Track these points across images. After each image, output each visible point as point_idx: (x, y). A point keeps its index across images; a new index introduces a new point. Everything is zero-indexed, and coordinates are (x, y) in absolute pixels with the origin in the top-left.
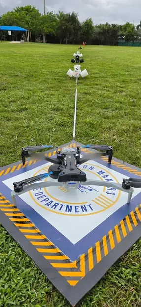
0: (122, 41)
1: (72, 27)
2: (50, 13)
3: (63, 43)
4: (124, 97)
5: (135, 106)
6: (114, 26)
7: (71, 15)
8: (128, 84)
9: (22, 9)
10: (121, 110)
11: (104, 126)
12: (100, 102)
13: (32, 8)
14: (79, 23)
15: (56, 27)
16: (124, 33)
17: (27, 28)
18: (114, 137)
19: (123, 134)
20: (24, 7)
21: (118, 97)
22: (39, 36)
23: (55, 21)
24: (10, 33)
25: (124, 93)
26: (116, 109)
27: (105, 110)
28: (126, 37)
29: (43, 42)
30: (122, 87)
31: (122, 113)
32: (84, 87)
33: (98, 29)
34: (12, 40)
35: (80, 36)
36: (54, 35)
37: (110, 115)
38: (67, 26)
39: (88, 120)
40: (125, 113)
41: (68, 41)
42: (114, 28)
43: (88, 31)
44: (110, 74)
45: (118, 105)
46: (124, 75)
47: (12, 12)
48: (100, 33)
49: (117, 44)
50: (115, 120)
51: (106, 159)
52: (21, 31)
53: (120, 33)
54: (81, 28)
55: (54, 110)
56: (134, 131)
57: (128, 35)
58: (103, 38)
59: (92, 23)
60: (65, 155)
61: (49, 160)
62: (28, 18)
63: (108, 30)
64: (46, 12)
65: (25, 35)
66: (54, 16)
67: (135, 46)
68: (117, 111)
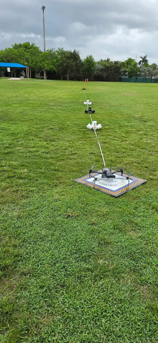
0: (125, 77)
1: (74, 64)
2: (51, 51)
3: (65, 79)
4: (127, 145)
5: (133, 150)
6: (116, 63)
7: (72, 52)
8: (130, 135)
9: (20, 46)
10: (126, 153)
11: (118, 161)
12: (113, 148)
13: (31, 44)
14: (80, 61)
15: (57, 64)
16: (127, 70)
17: (26, 65)
18: (123, 166)
19: (126, 165)
20: (22, 43)
21: (124, 145)
22: (38, 72)
23: (56, 58)
24: (9, 70)
25: (127, 142)
26: (123, 153)
27: (117, 153)
28: (129, 74)
29: (43, 78)
30: (126, 137)
31: (126, 154)
32: (102, 137)
33: (100, 66)
34: (11, 77)
35: (81, 73)
36: (54, 71)
37: (120, 156)
38: (68, 63)
39: (109, 158)
40: (128, 155)
41: (70, 77)
42: (117, 65)
43: (90, 67)
44: (117, 126)
45: (124, 150)
46: (127, 126)
47: (9, 49)
48: (102, 70)
49: (120, 80)
50: (123, 159)
51: (120, 173)
52: (20, 68)
53: (123, 69)
54: (82, 64)
55: (90, 154)
56: (132, 163)
57: (131, 72)
58: (105, 75)
59: (93, 59)
60: (107, 171)
61: (100, 173)
62: (27, 55)
63: (111, 67)
64: (46, 50)
65: (25, 71)
66: (54, 53)
67: (139, 82)
68: (124, 154)
